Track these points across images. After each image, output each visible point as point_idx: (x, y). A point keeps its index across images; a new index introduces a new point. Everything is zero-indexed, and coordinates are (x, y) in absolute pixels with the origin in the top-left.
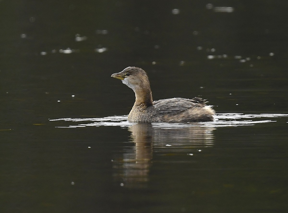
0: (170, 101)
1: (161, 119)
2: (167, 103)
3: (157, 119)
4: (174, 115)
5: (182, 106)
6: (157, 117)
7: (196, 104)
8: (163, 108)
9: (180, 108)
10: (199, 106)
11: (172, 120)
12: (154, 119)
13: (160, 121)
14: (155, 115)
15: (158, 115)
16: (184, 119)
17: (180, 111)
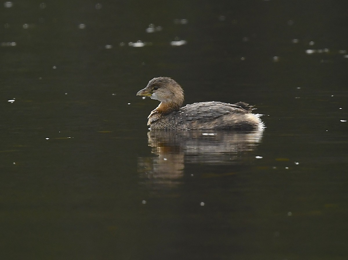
0: (203, 105)
1: (188, 126)
2: (199, 108)
3: (183, 127)
4: (205, 122)
5: (217, 111)
6: (183, 124)
7: (236, 109)
8: (192, 114)
9: (214, 113)
10: (240, 112)
11: (202, 127)
12: (180, 127)
13: (187, 129)
14: (180, 122)
15: (185, 122)
16: (217, 126)
17: (213, 118)
